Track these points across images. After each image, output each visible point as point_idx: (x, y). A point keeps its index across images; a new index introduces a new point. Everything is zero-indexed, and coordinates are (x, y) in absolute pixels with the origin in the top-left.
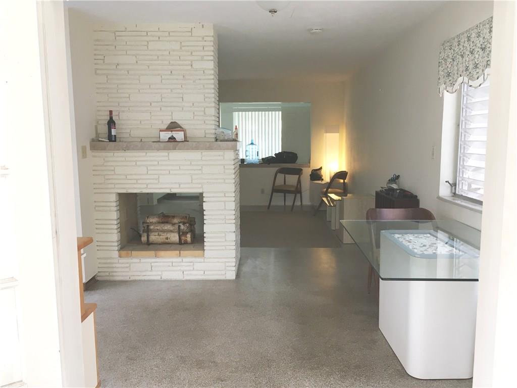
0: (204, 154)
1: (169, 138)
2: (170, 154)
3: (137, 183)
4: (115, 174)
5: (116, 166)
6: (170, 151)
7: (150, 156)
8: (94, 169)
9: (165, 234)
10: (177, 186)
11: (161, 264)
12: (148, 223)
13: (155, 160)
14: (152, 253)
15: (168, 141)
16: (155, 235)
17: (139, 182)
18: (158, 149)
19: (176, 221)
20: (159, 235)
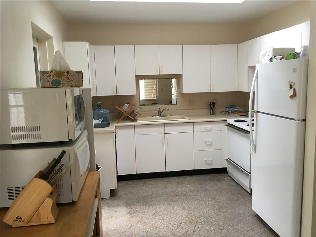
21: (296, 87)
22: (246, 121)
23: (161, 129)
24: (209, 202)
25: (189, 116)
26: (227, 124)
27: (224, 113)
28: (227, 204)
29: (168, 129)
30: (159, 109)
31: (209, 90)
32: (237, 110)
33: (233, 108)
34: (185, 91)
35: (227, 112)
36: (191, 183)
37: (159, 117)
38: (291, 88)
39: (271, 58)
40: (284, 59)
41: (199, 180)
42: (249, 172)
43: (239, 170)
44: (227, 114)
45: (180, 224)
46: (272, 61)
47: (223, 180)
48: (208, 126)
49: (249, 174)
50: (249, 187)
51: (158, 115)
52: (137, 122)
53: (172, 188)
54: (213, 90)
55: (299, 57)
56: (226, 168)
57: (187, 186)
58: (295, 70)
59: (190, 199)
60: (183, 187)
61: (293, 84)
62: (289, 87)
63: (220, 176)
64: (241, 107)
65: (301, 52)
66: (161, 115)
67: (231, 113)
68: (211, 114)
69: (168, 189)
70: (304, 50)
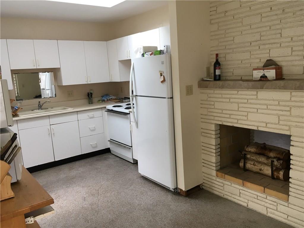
0: (293, 94)
1: (261, 77)
2: (259, 93)
3: (230, 118)
4: (214, 108)
5: (216, 101)
6: (258, 90)
7: (241, 95)
8: (201, 103)
9: (259, 165)
10: (264, 125)
11: (247, 193)
12: (247, 151)
13: (245, 99)
14: (241, 181)
15: (260, 80)
16: (251, 164)
17: (232, 117)
18: (248, 88)
19: (272, 155)
20: (254, 165)
21: (165, 74)
22: (122, 106)
23: (46, 121)
24: (102, 177)
25: (71, 107)
26: (107, 110)
27: (101, 101)
28: (118, 174)
29: (53, 120)
30: (39, 102)
31: (86, 82)
32: (111, 98)
33: (108, 97)
34: (64, 84)
35: (103, 101)
36: (82, 166)
37: (40, 111)
38: (161, 76)
39: (143, 54)
40: (153, 55)
41: (88, 163)
42: (131, 146)
43: (122, 146)
44: (104, 102)
45: (84, 198)
46: (144, 56)
47: (109, 158)
48: (91, 114)
49: (131, 148)
50: (132, 158)
51: (38, 108)
52: (18, 117)
53: (65, 174)
54: (90, 81)
55: (163, 53)
56: (109, 148)
57: (79, 169)
58: (163, 63)
59: (85, 179)
60: (75, 171)
61: (162, 73)
62: (159, 75)
63: (105, 156)
64: (114, 96)
65: (164, 50)
66: (42, 108)
67: (107, 101)
68: (89, 104)
69: (61, 176)
70: (167, 49)
